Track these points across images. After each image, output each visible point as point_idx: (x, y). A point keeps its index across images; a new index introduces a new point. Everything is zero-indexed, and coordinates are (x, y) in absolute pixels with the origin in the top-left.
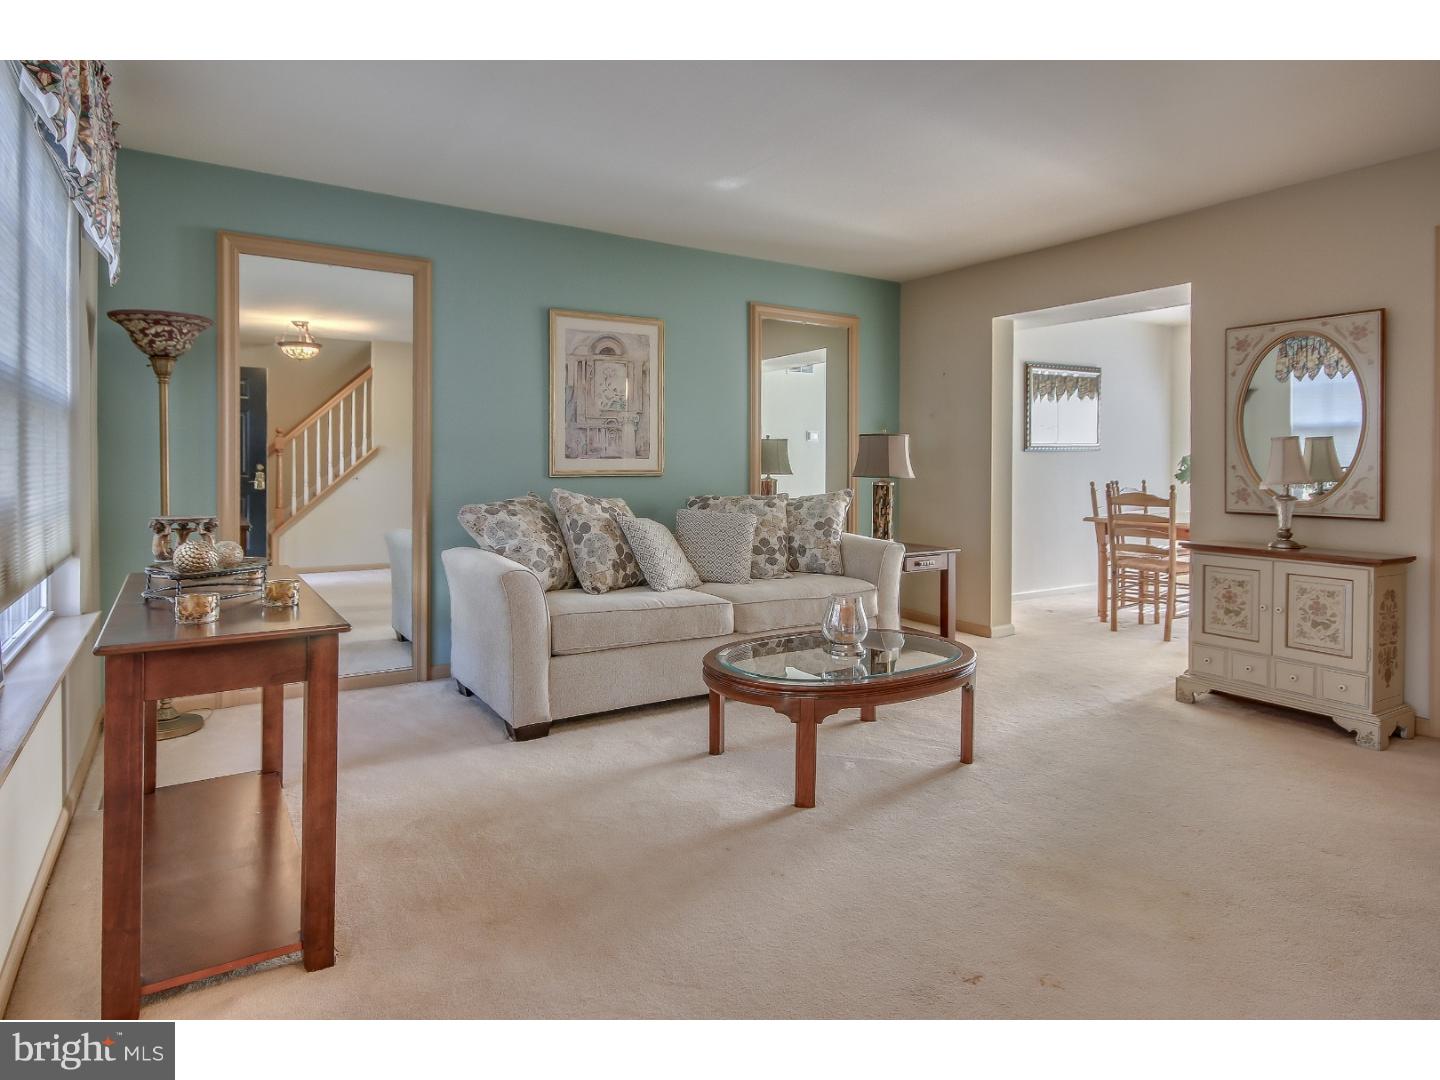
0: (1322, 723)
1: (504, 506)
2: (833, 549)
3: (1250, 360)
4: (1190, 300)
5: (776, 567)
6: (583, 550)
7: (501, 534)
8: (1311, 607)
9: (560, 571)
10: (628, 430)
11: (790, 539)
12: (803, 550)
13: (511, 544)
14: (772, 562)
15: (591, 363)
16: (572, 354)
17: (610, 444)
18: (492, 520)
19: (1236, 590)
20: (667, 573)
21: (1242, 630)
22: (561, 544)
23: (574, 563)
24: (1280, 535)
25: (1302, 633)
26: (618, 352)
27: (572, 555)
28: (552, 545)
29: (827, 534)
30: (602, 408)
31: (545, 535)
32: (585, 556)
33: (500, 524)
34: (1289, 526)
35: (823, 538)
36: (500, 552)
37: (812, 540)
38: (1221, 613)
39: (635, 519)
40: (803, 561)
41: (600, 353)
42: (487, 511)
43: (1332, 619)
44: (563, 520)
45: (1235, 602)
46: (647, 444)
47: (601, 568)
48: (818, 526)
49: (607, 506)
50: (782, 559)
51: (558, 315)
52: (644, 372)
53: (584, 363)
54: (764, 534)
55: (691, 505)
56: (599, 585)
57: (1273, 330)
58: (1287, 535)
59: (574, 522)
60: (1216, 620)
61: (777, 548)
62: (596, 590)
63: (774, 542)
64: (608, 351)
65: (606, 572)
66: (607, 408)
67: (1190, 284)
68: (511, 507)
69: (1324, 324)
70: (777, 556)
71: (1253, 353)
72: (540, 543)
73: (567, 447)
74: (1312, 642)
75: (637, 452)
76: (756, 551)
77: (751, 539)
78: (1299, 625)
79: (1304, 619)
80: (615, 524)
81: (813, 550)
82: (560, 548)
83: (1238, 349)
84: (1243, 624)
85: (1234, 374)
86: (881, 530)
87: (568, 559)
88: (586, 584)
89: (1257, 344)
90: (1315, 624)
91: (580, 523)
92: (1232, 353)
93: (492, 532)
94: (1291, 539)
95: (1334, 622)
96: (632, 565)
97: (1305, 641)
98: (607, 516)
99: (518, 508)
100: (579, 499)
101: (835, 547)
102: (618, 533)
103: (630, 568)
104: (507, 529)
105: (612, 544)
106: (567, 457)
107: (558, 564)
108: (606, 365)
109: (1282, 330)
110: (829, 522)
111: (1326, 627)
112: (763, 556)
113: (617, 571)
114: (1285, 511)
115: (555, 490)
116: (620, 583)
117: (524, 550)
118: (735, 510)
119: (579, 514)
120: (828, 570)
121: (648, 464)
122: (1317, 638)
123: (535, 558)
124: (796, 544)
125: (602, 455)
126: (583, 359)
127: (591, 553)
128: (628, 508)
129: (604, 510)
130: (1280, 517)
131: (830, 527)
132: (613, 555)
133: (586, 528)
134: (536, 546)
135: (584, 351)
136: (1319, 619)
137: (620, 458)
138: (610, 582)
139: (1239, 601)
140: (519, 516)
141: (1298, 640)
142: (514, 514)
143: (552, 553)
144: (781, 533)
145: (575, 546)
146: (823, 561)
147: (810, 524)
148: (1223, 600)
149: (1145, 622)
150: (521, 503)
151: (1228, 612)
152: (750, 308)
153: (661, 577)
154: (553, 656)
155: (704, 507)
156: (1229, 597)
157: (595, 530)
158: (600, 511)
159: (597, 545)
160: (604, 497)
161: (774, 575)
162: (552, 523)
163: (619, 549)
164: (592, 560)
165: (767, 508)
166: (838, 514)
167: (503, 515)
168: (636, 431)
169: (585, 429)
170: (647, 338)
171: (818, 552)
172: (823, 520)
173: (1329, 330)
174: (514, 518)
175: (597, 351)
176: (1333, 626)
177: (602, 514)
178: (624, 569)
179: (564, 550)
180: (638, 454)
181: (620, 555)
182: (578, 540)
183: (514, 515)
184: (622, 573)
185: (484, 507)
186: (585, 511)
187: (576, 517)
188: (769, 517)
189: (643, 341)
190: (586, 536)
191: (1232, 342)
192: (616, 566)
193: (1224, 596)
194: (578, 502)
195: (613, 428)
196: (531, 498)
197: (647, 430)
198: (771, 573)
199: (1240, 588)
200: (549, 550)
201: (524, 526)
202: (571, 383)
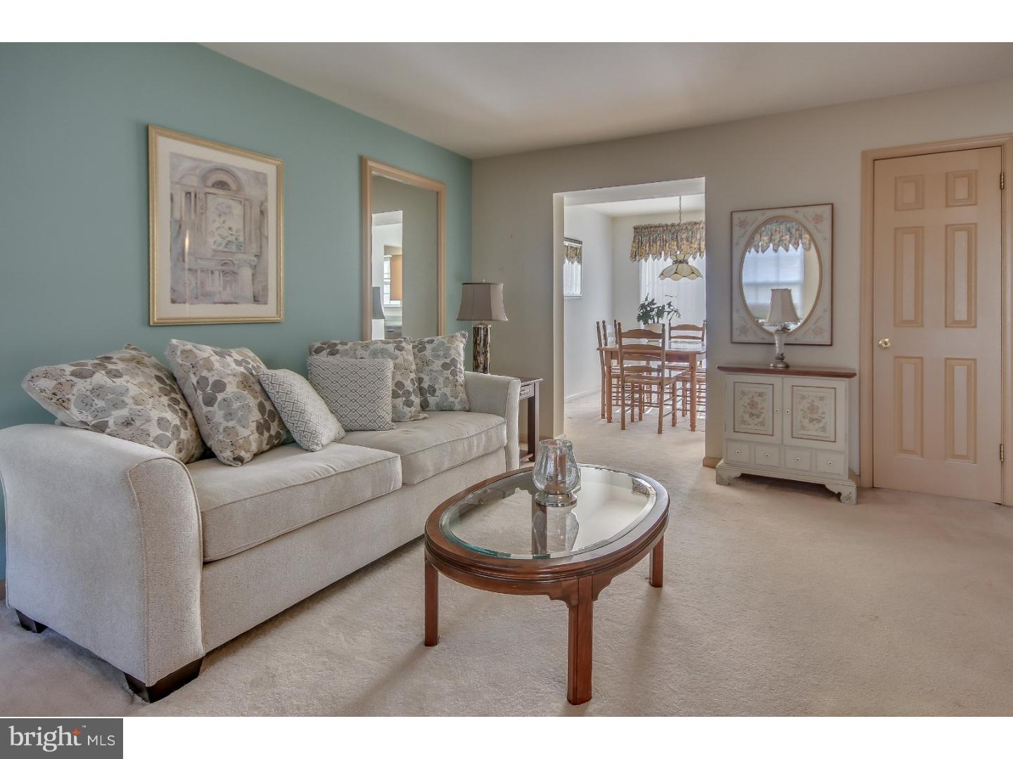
0: (819, 490)
1: (100, 366)
2: (460, 388)
3: (748, 235)
4: (704, 191)
5: (413, 409)
6: (217, 413)
7: (100, 403)
8: (808, 409)
9: (188, 442)
10: (246, 273)
11: (420, 380)
12: (432, 390)
13: (115, 416)
14: (409, 404)
15: (201, 196)
16: (177, 183)
17: (225, 288)
18: (82, 386)
19: (757, 399)
20: (320, 429)
21: (762, 428)
22: (185, 408)
23: (205, 429)
24: (778, 358)
25: (803, 428)
26: (233, 187)
27: (201, 421)
28: (175, 411)
29: (454, 373)
30: (214, 247)
31: (165, 400)
32: (221, 420)
33: (98, 391)
34: (782, 352)
35: (451, 378)
36: (100, 428)
37: (441, 380)
38: (747, 417)
39: (268, 371)
40: (432, 400)
41: (213, 186)
42: (73, 374)
43: (823, 416)
44: (187, 379)
45: (756, 408)
46: (265, 289)
47: (244, 432)
48: (445, 366)
49: (240, 358)
50: (416, 400)
51: (161, 135)
52: (262, 213)
53: (193, 195)
54: (399, 378)
55: (318, 351)
56: (243, 454)
57: (763, 214)
58: (781, 358)
59: (203, 382)
60: (744, 422)
61: (411, 390)
62: (239, 460)
63: (409, 386)
64: (221, 185)
65: (250, 436)
66: (221, 248)
67: (704, 178)
68: (110, 366)
69: (797, 212)
70: (413, 398)
71: (751, 229)
72: (160, 411)
73: (173, 290)
74: (809, 433)
75: (254, 297)
76: (395, 395)
77: (390, 384)
78: (801, 422)
79: (804, 417)
80: (252, 379)
81: (443, 390)
82: (185, 414)
83: (741, 226)
84: (762, 424)
85: (737, 244)
86: (482, 366)
87: (196, 425)
88: (227, 454)
89: (753, 223)
90: (812, 420)
91: (211, 381)
92: (736, 229)
93: (85, 403)
94: (784, 360)
95: (824, 418)
96: (276, 423)
97: (805, 432)
98: (242, 369)
99: (120, 366)
100: (206, 351)
101: (462, 385)
102: (258, 388)
103: (274, 428)
104: (110, 396)
105: (253, 402)
106: (173, 301)
107: (186, 434)
108: (219, 200)
109: (770, 214)
110: (454, 362)
111: (819, 421)
112: (400, 399)
113: (261, 434)
114: (780, 341)
115: (174, 341)
116: (265, 447)
117: (138, 423)
118: (366, 354)
119: (210, 370)
120: (457, 407)
121: (267, 311)
122: (813, 430)
123: (155, 431)
124: (425, 385)
125: (216, 300)
126: (191, 190)
127: (229, 415)
128: (257, 358)
129: (238, 363)
130: (777, 345)
131: (456, 367)
132: (256, 415)
133: (219, 386)
134: (155, 415)
135: (193, 182)
136: (814, 416)
137: (236, 303)
138: (254, 448)
139: (760, 406)
140: (126, 377)
141: (800, 433)
142: (116, 374)
143: (177, 422)
144: (413, 376)
145: (205, 409)
146: (452, 399)
147: (437, 365)
148: (748, 407)
149: (635, 420)
150: (122, 360)
151: (752, 415)
152: (362, 162)
153: (314, 434)
154: (206, 564)
155: (333, 353)
156: (753, 405)
157: (232, 388)
158: (233, 365)
159: (236, 405)
160: (233, 347)
161: (411, 417)
162: (171, 383)
163: (261, 407)
164: (230, 424)
165: (397, 352)
166: (459, 354)
167: (100, 378)
168: (253, 275)
169: (196, 271)
170: (265, 176)
171: (448, 391)
172: (448, 361)
173: (799, 216)
174: (118, 381)
175: (210, 183)
176: (824, 421)
177: (237, 367)
178: (268, 430)
179: (190, 416)
180: (256, 300)
181: (263, 415)
182: (210, 402)
183: (116, 376)
184: (266, 435)
185: (69, 369)
186: (217, 365)
187: (205, 373)
188: (400, 361)
189: (260, 179)
190: (220, 396)
191: (736, 221)
192: (262, 427)
193: (749, 404)
194: (205, 355)
195: (229, 272)
196: (134, 352)
197: (266, 275)
198: (409, 415)
199: (760, 398)
200: (173, 419)
201: (134, 390)
202: (177, 216)
